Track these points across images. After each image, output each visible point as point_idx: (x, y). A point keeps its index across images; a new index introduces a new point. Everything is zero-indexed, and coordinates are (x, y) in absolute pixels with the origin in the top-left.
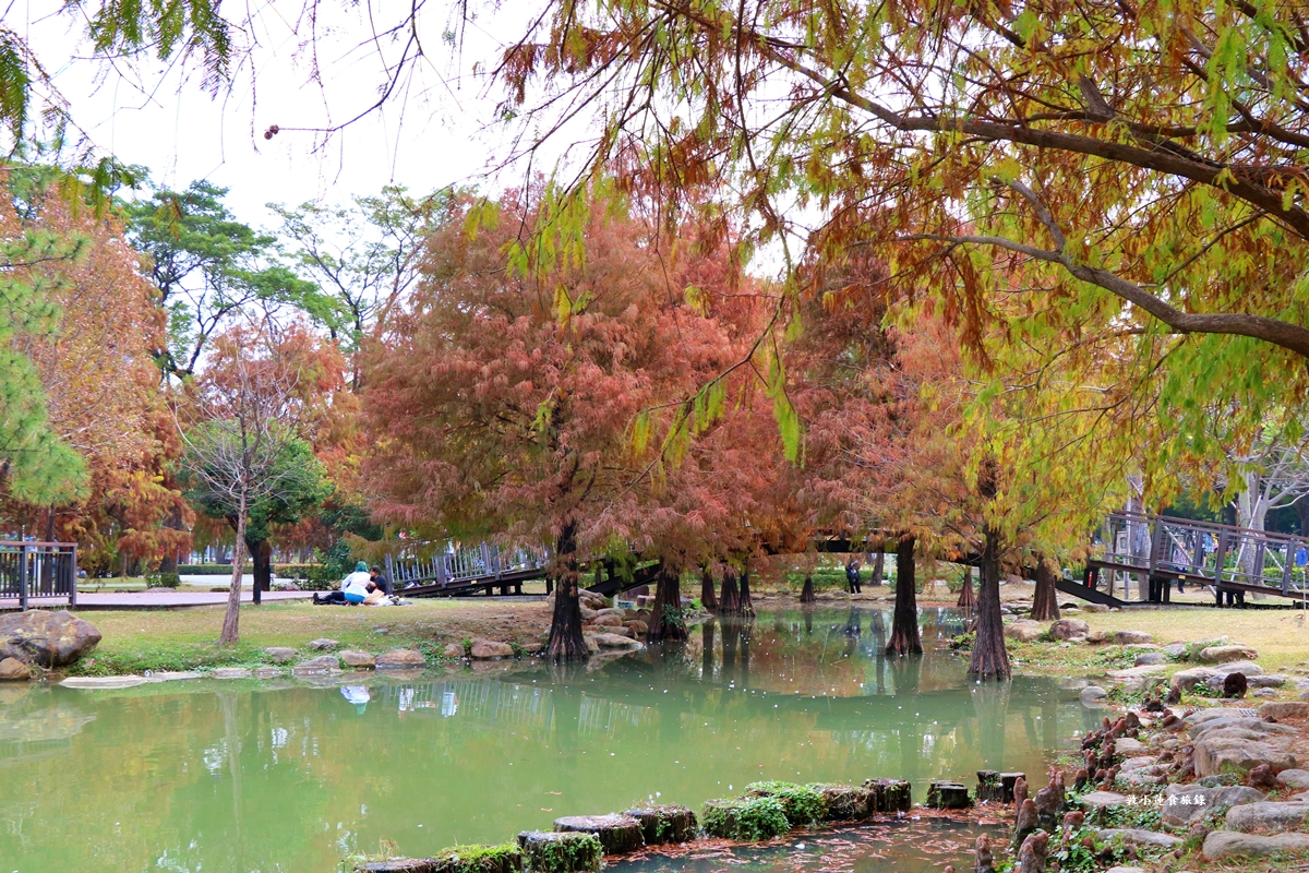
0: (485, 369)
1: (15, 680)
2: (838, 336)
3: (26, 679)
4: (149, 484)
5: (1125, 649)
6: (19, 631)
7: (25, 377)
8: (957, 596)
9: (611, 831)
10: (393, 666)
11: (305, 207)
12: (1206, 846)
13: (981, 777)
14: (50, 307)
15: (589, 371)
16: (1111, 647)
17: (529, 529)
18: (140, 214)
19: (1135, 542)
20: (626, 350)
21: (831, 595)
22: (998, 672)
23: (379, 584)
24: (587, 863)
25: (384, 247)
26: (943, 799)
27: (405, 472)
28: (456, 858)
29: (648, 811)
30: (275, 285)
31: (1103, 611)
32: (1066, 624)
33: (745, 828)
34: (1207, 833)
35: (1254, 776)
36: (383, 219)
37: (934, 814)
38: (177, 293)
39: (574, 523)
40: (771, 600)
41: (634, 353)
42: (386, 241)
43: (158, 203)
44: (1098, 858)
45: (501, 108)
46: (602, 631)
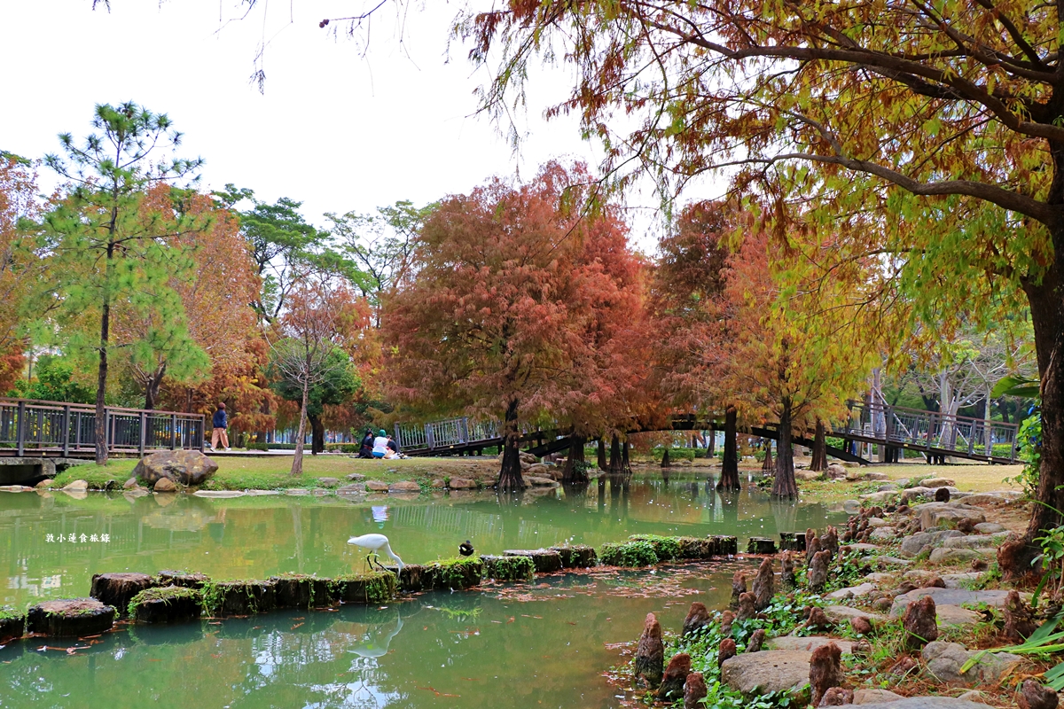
0: (461, 300)
1: (167, 492)
2: (688, 283)
3: (173, 491)
4: (248, 385)
5: (872, 483)
6: (169, 462)
7: (174, 304)
8: (761, 464)
9: (540, 557)
10: (399, 491)
11: (347, 215)
12: (931, 557)
13: (783, 536)
14: (190, 262)
15: (526, 302)
16: (861, 483)
17: (488, 404)
18: (246, 219)
19: (877, 425)
20: (551, 290)
21: (681, 464)
22: (790, 494)
23: (392, 446)
24: (524, 574)
25: (397, 241)
26: (758, 548)
27: (408, 369)
28: (439, 565)
29: (565, 547)
30: (329, 263)
31: (856, 466)
32: (833, 469)
33: (628, 559)
34: (932, 550)
35: (959, 526)
36: (396, 222)
37: (752, 556)
38: (269, 270)
39: (516, 400)
40: (642, 466)
41: (556, 291)
42: (398, 237)
43: (258, 212)
44: (861, 571)
45: (473, 53)
46: (533, 475)
